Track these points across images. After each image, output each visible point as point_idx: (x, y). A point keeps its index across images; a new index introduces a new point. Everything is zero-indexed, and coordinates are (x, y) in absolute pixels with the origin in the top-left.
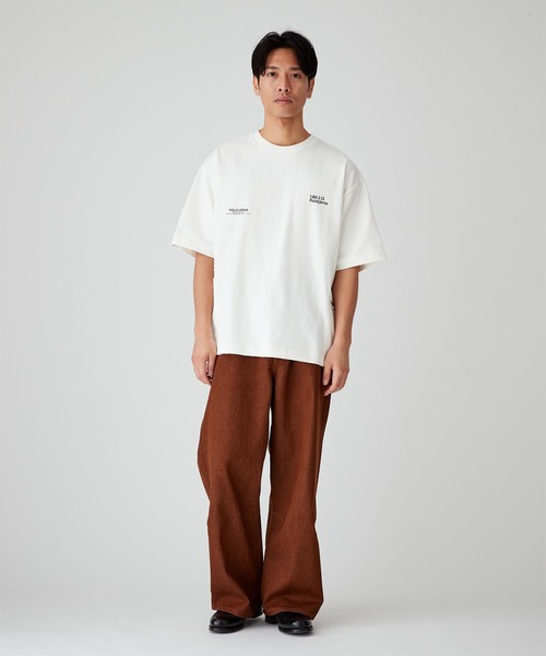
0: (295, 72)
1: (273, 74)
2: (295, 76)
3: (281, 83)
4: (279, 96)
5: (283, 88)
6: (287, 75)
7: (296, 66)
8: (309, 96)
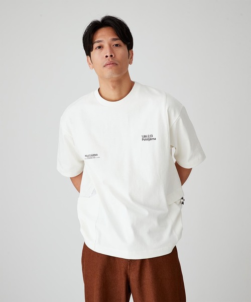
0: (116, 42)
1: (100, 47)
2: (117, 45)
3: (106, 51)
4: (106, 61)
5: (108, 54)
6: (110, 45)
7: (116, 37)
8: (131, 63)
